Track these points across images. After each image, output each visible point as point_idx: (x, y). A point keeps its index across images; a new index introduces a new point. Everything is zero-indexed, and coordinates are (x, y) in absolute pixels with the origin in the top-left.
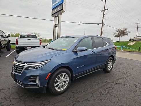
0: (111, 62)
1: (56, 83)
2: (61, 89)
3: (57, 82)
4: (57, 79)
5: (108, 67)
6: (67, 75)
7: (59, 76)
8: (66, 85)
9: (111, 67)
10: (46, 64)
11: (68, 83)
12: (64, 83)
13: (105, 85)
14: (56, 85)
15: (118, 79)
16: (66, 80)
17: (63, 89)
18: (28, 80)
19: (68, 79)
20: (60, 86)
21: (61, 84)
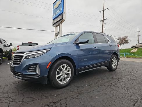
0: (115, 60)
1: (57, 75)
2: (63, 82)
3: (58, 73)
4: (58, 70)
5: (112, 65)
6: (69, 67)
7: (61, 66)
8: (69, 79)
9: (115, 66)
10: (47, 52)
11: (70, 76)
12: (66, 76)
13: (111, 80)
14: (57, 76)
15: (125, 76)
16: (68, 72)
17: (66, 82)
18: (28, 69)
19: (70, 72)
20: (62, 78)
21: (63, 76)
